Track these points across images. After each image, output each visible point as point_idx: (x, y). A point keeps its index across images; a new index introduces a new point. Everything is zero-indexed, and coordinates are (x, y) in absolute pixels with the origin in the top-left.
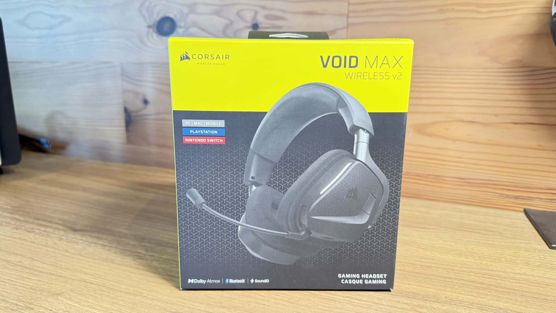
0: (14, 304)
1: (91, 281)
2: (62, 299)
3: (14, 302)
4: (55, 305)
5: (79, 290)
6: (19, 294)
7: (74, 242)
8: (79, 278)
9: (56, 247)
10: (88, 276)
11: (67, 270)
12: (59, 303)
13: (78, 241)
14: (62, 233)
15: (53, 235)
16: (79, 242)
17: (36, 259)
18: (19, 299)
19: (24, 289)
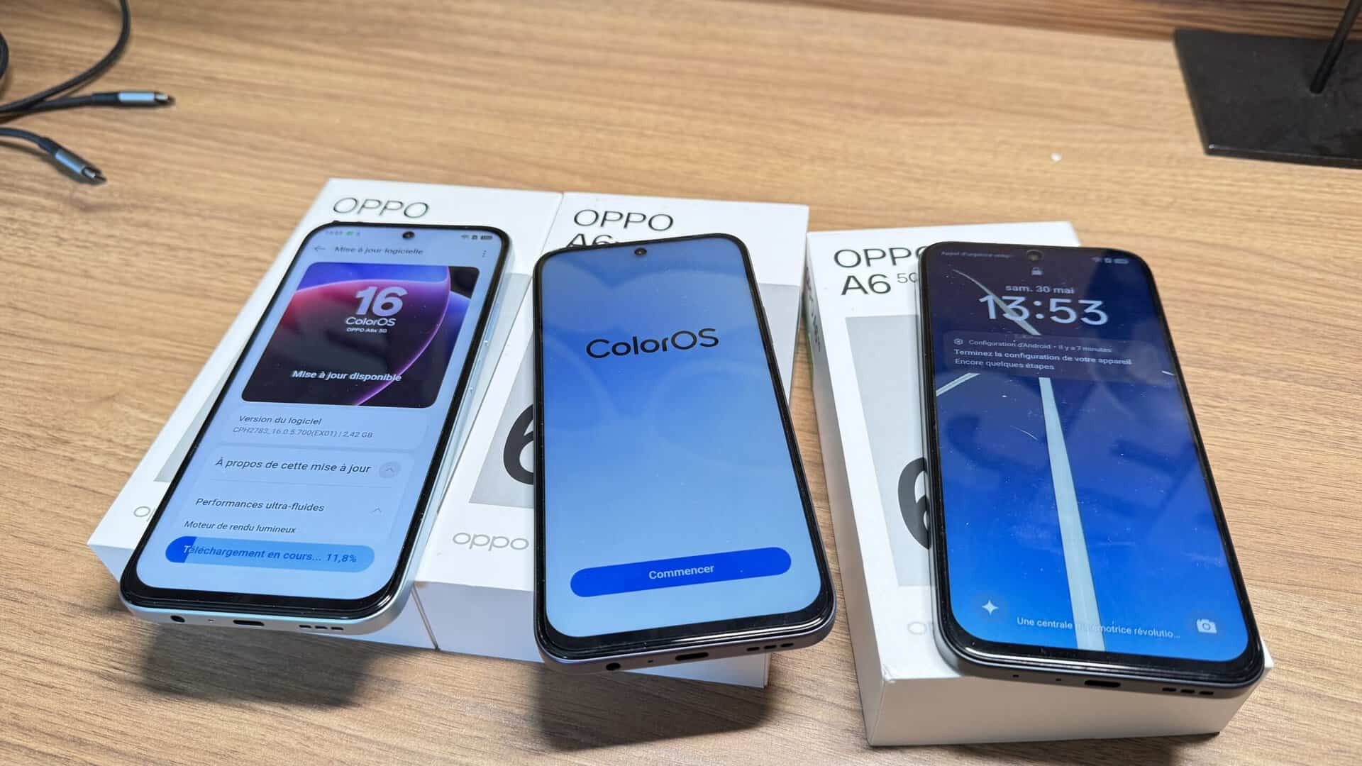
0: (24, 435)
1: (172, 355)
2: (126, 410)
3: (20, 429)
4: (115, 427)
5: (152, 380)
6: (23, 408)
7: (96, 244)
8: (143, 349)
9: (56, 264)
10: (158, 340)
11: (109, 331)
12: (122, 421)
13: (104, 241)
14: (56, 220)
15: (33, 229)
16: (107, 245)
17: (24, 306)
18: (28, 420)
19: (30, 393)
